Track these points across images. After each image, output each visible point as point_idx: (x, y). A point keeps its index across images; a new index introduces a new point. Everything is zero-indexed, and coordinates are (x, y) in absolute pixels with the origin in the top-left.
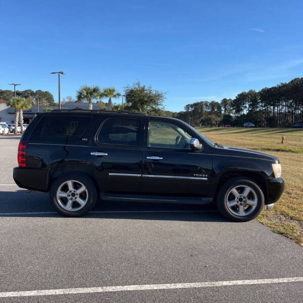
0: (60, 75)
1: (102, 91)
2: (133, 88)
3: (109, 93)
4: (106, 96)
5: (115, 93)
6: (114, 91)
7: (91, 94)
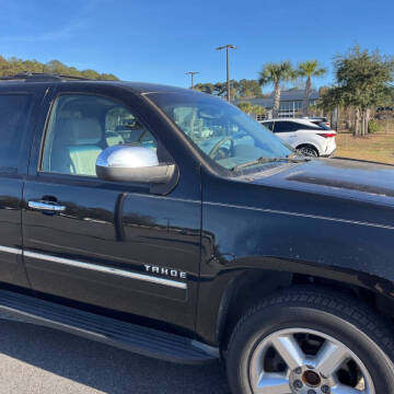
0: (229, 49)
1: (294, 67)
2: (348, 57)
3: (307, 70)
4: (303, 74)
5: (316, 69)
6: (314, 65)
7: (278, 73)
